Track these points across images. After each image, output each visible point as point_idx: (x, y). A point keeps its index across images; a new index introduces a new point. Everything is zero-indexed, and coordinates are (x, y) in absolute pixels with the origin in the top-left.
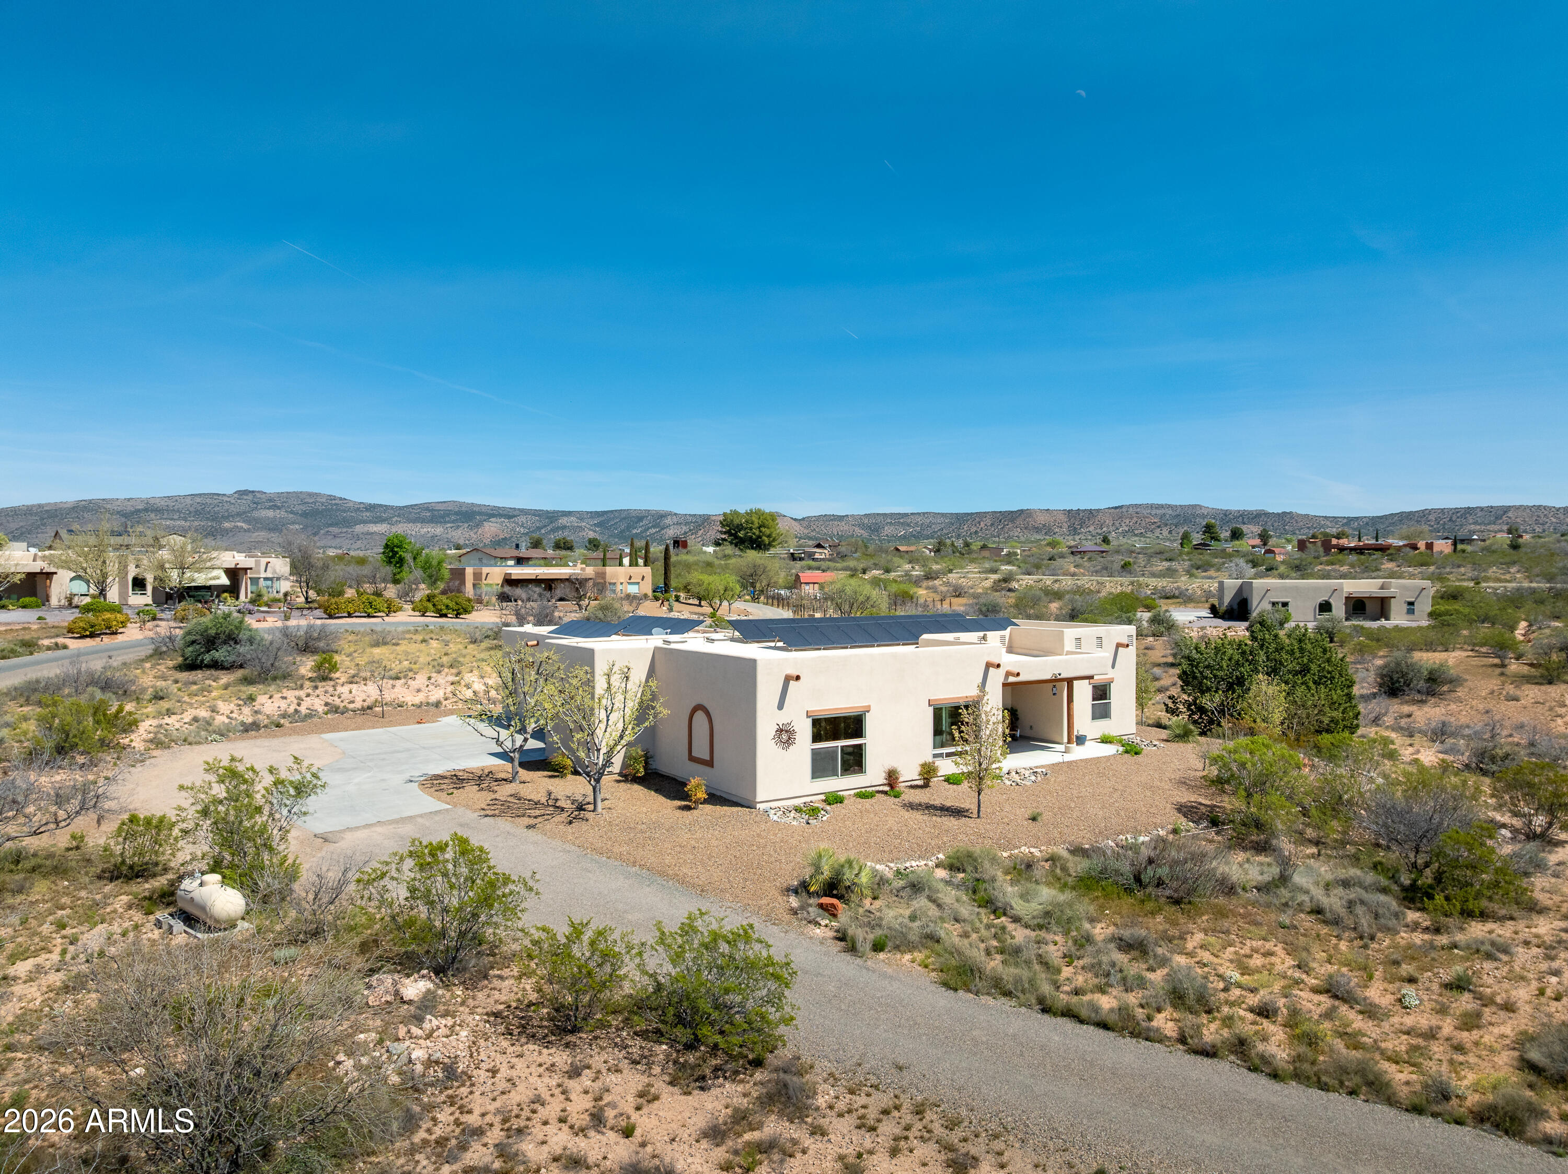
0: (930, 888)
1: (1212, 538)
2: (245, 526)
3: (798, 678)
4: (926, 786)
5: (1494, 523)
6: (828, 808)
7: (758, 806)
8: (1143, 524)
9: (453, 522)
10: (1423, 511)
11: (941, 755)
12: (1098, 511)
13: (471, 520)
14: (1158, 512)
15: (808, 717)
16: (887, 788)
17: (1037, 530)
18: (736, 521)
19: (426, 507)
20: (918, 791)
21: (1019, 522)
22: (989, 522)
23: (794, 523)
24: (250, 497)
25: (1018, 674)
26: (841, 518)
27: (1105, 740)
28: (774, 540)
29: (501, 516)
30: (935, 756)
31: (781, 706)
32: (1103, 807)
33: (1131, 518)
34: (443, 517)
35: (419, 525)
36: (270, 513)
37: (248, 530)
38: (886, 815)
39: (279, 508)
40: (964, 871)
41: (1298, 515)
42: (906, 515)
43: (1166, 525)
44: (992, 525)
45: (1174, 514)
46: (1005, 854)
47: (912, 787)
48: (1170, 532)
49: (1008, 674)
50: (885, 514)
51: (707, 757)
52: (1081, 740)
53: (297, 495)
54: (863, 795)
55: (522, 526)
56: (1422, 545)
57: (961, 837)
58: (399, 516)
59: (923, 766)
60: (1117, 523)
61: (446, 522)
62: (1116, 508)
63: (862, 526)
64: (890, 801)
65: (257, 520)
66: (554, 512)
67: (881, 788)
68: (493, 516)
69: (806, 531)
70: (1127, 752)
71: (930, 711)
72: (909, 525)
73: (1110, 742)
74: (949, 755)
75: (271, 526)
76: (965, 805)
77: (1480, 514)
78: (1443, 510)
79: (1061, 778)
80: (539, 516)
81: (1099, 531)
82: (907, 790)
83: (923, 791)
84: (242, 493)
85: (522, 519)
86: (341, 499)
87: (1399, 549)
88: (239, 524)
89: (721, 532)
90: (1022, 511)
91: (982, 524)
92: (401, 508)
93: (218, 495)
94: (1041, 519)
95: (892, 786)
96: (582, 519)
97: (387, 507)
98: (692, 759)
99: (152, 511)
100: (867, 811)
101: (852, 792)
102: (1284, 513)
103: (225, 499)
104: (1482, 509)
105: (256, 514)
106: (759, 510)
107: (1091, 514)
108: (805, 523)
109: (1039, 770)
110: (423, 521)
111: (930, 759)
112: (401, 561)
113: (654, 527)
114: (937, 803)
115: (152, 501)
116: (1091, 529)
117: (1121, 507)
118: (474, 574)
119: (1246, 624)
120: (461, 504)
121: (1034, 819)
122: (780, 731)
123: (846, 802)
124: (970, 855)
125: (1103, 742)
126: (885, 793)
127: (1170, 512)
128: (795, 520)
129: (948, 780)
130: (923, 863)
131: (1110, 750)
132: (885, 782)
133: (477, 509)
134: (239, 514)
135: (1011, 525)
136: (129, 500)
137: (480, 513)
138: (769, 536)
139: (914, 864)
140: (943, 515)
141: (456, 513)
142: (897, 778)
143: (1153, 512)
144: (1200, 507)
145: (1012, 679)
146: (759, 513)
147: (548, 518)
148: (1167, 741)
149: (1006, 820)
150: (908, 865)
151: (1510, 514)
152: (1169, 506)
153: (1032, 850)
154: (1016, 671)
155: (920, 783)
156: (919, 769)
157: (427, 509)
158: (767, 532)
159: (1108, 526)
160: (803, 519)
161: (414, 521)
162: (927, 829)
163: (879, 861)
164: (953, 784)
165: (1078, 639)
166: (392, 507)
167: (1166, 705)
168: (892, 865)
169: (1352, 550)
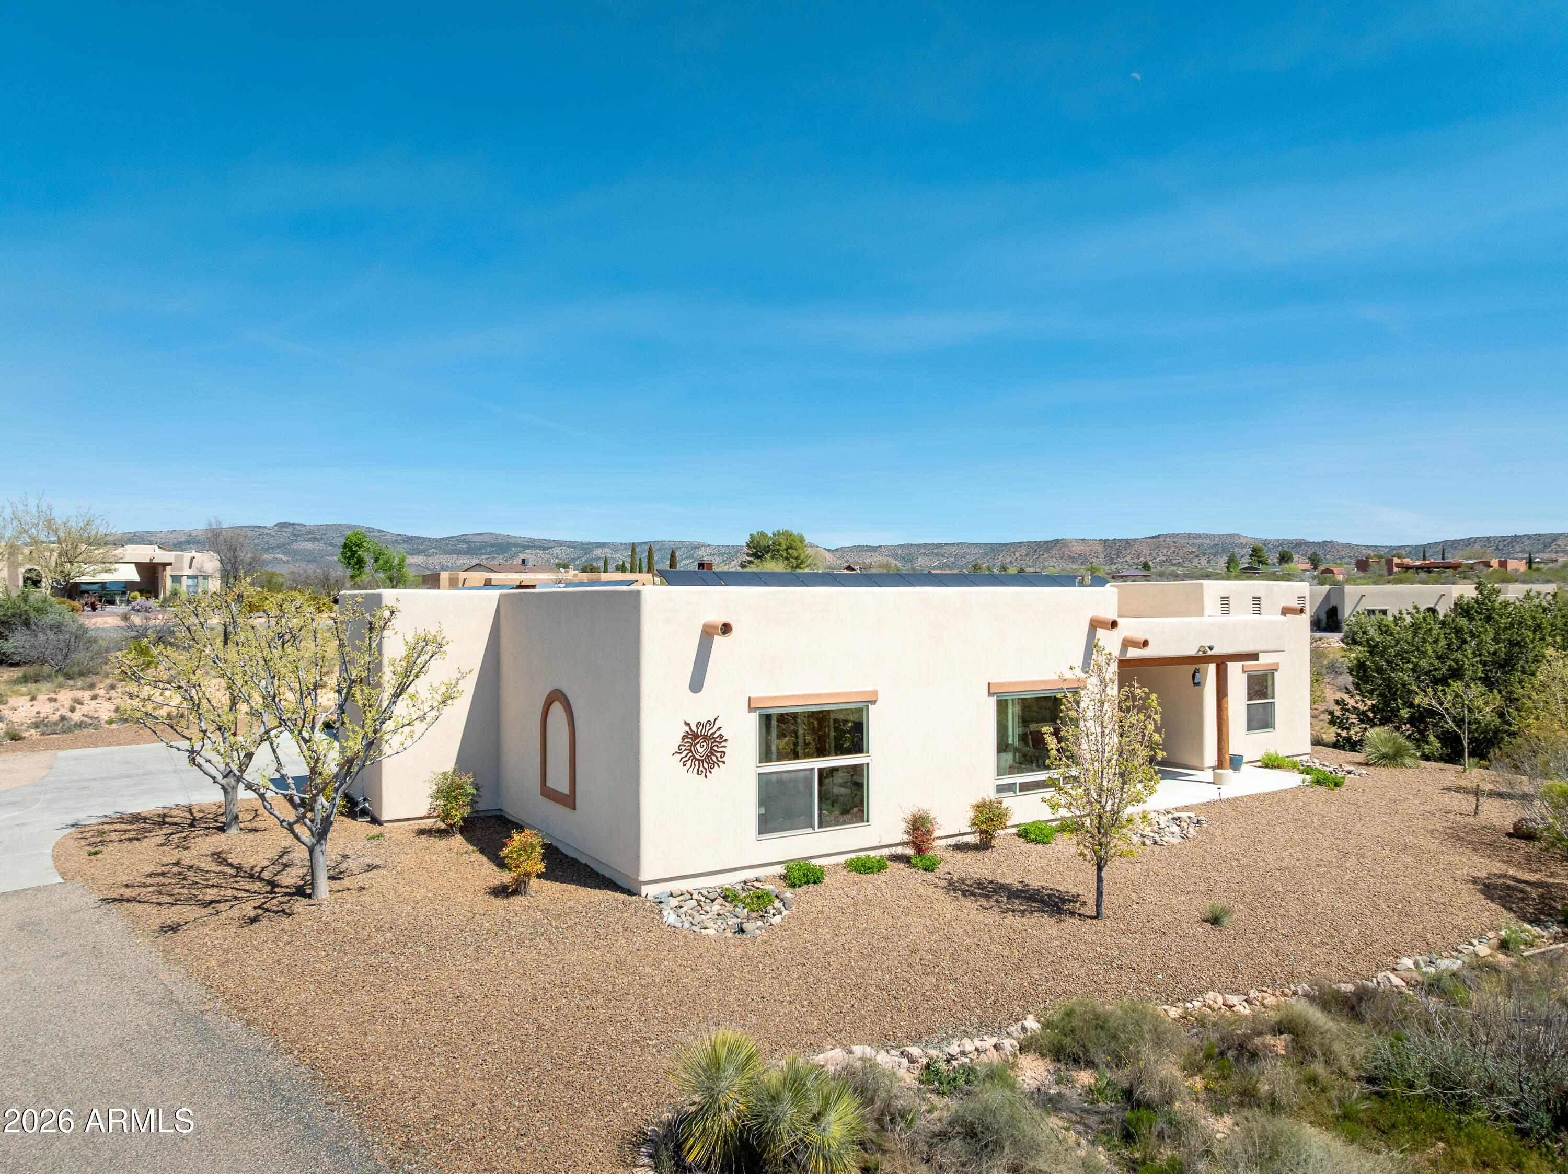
0: (1015, 1142)
1: (1260, 562)
2: (284, 558)
3: (726, 629)
4: (984, 845)
5: (1543, 551)
6: (788, 894)
7: (645, 890)
8: (1181, 553)
9: (489, 554)
10: (1468, 540)
11: (1010, 787)
12: (1135, 540)
13: (506, 552)
14: (1197, 542)
15: (751, 709)
16: (909, 851)
17: (1073, 559)
18: (764, 543)
19: (462, 539)
20: (970, 855)
21: (1054, 552)
22: (1024, 552)
23: (827, 554)
24: (290, 529)
25: (1146, 643)
26: (874, 549)
27: (1270, 763)
28: (802, 562)
29: (536, 547)
30: (1000, 789)
31: (696, 685)
32: (1339, 892)
33: (1169, 548)
34: (479, 549)
35: (455, 557)
36: (309, 546)
37: (288, 562)
38: (906, 912)
39: (318, 540)
40: (1090, 1064)
41: (1339, 544)
42: (940, 545)
43: (1204, 554)
44: (1027, 555)
45: (1212, 543)
46: (1174, 1012)
47: (958, 847)
48: (1209, 562)
49: (1127, 643)
50: (919, 545)
51: (566, 790)
52: (1236, 763)
53: (336, 527)
54: (862, 867)
55: (557, 557)
56: (1495, 563)
57: (1071, 967)
58: (436, 548)
59: (980, 807)
60: (1154, 553)
61: (482, 554)
62: (1153, 538)
63: (895, 556)
64: (914, 878)
65: (296, 552)
66: (589, 543)
67: (899, 850)
68: (529, 547)
69: (839, 562)
70: (1318, 782)
71: (991, 704)
72: (943, 556)
73: (1279, 767)
74: (1025, 787)
75: (310, 558)
76: (1067, 886)
77: (1527, 542)
78: (1488, 538)
79: (1232, 830)
80: (574, 547)
81: (1136, 561)
82: (948, 855)
83: (979, 855)
84: (282, 526)
85: (557, 550)
86: (379, 531)
87: (1471, 567)
88: (279, 556)
89: (748, 555)
90: (1057, 541)
91: (1017, 554)
92: (437, 540)
93: (259, 527)
94: (1077, 549)
95: (920, 850)
96: (616, 551)
97: (424, 540)
98: (548, 793)
99: (194, 543)
100: (868, 902)
101: (842, 859)
102: (1325, 542)
103: (266, 531)
104: (1529, 537)
105: (295, 546)
106: (787, 532)
107: (1128, 543)
108: (839, 554)
109: (1184, 815)
110: (459, 552)
111: (991, 794)
112: (360, 563)
113: (687, 558)
114: (1011, 879)
115: (194, 534)
116: (1128, 558)
117: (1158, 537)
118: (450, 579)
119: (1341, 635)
120: (497, 536)
121: (1215, 921)
122: (692, 737)
123: (827, 880)
124: (1100, 1023)
125: (1266, 766)
126: (906, 859)
127: (1208, 542)
128: (829, 550)
129: (1024, 834)
130: (990, 1041)
131: (1289, 780)
132: (906, 838)
133: (512, 541)
134: (278, 546)
135: (1046, 555)
136: (172, 532)
137: (516, 545)
138: (797, 558)
139: (969, 1046)
140: (977, 545)
141: (492, 545)
142: (929, 832)
143: (1191, 542)
144: (1239, 536)
145: (1133, 653)
146: (787, 534)
147: (582, 549)
148: (1367, 764)
149: (1157, 924)
150: (954, 1049)
151: (1559, 542)
152: (1207, 536)
153: (1233, 999)
154: (1142, 638)
155: (973, 839)
156: (971, 814)
157: (464, 541)
158: (795, 553)
159: (1145, 556)
160: (837, 550)
161: (450, 553)
162: (996, 948)
163: (883, 1041)
164: (1036, 841)
165: (1225, 599)
166: (429, 539)
167: (1331, 713)
168: (915, 1051)
169: (1419, 568)
